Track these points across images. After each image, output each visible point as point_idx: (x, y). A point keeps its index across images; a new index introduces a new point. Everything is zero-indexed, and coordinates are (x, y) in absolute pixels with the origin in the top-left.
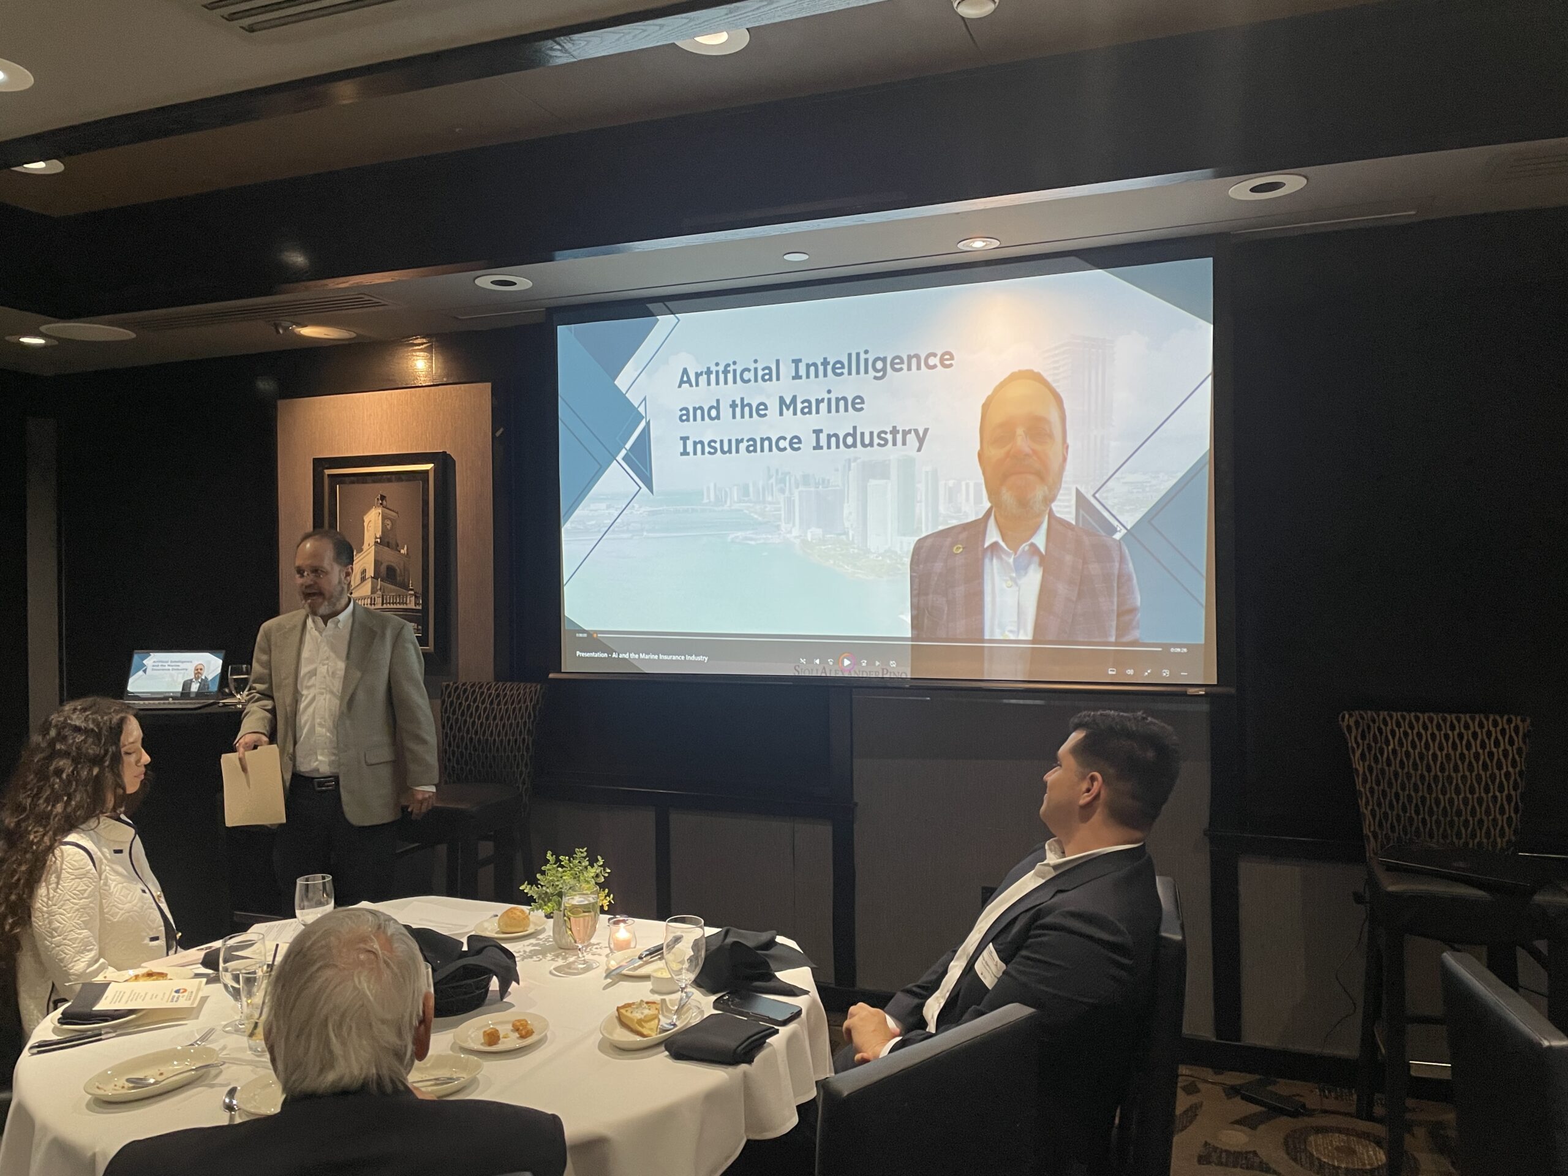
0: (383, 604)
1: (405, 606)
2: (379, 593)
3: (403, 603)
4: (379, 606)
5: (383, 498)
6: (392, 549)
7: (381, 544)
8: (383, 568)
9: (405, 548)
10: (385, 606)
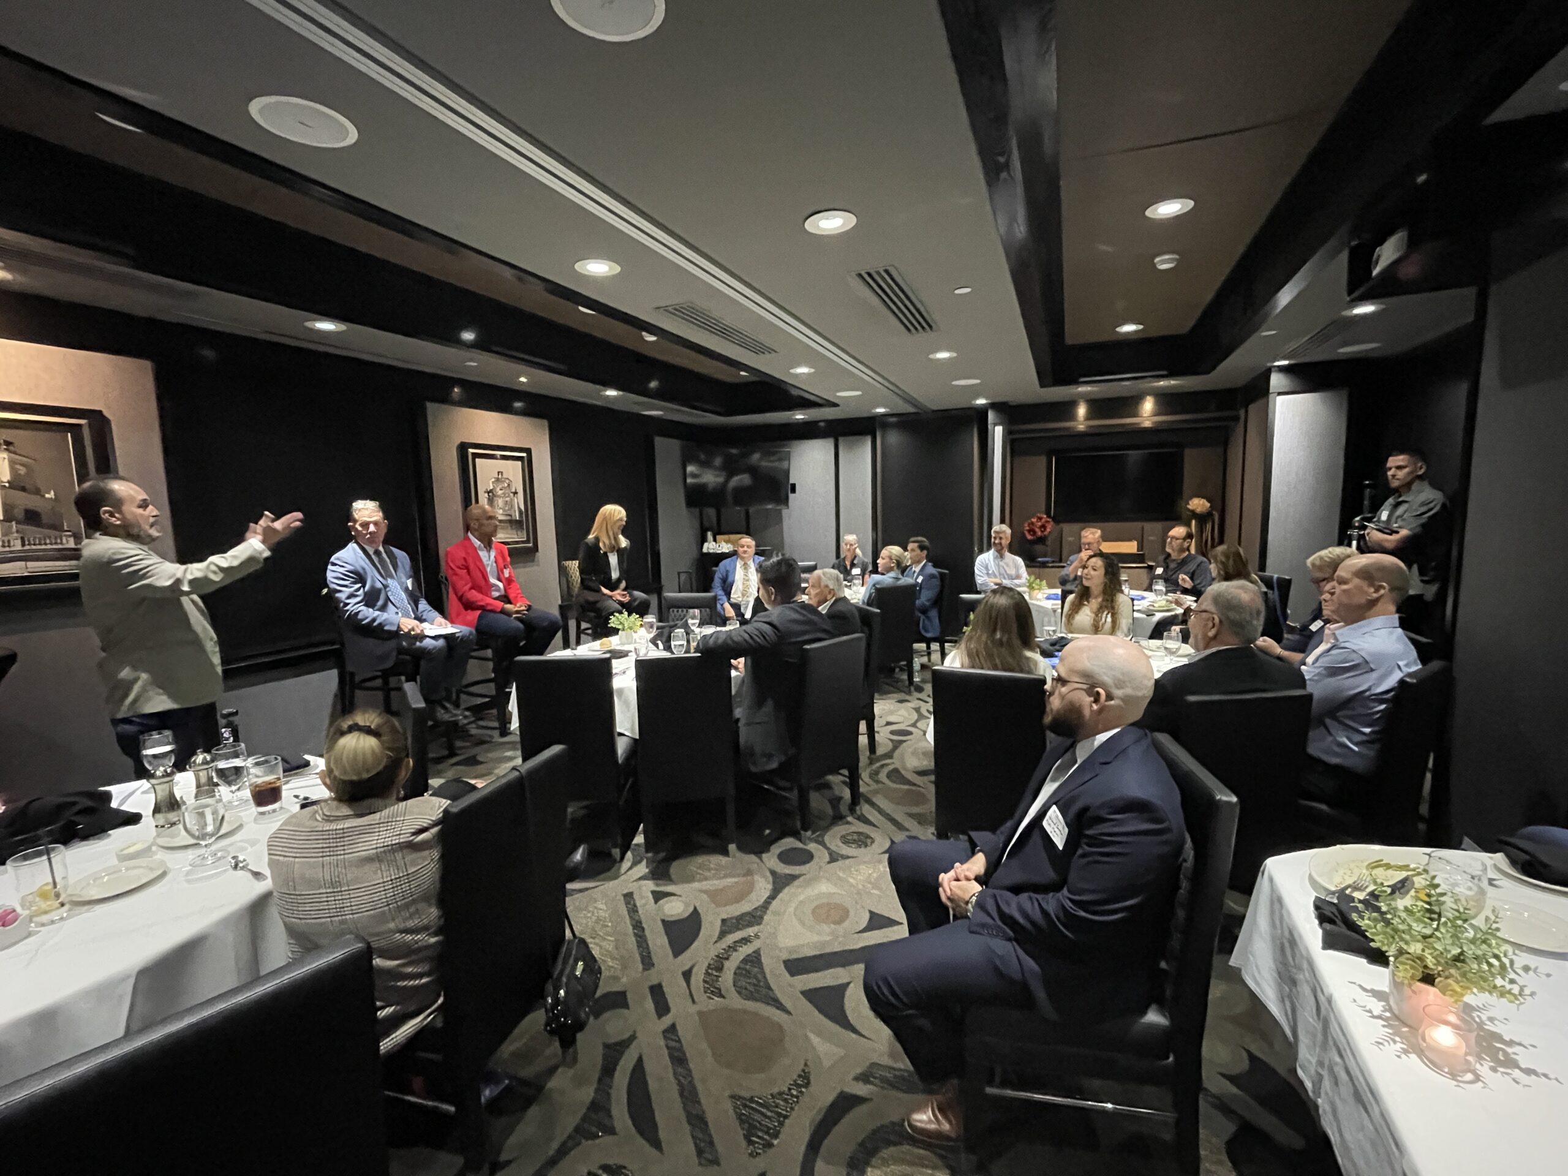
0: (23, 545)
1: (60, 546)
2: (15, 535)
3: (56, 543)
4: (19, 548)
5: (8, 443)
6: (29, 492)
7: (10, 487)
8: (19, 513)
9: (52, 493)
10: (27, 547)
